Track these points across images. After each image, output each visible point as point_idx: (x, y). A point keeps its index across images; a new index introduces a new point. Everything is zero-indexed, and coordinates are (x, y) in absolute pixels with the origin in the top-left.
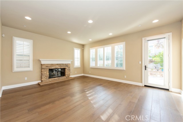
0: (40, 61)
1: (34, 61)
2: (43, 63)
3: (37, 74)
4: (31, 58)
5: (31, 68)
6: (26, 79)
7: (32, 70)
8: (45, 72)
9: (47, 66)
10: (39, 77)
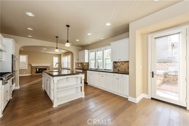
0: (31, 65)
1: (28, 64)
2: (32, 65)
3: (30, 71)
4: (27, 63)
5: (27, 68)
6: (24, 73)
7: (27, 69)
8: (34, 70)
9: (35, 67)
10: (31, 73)
